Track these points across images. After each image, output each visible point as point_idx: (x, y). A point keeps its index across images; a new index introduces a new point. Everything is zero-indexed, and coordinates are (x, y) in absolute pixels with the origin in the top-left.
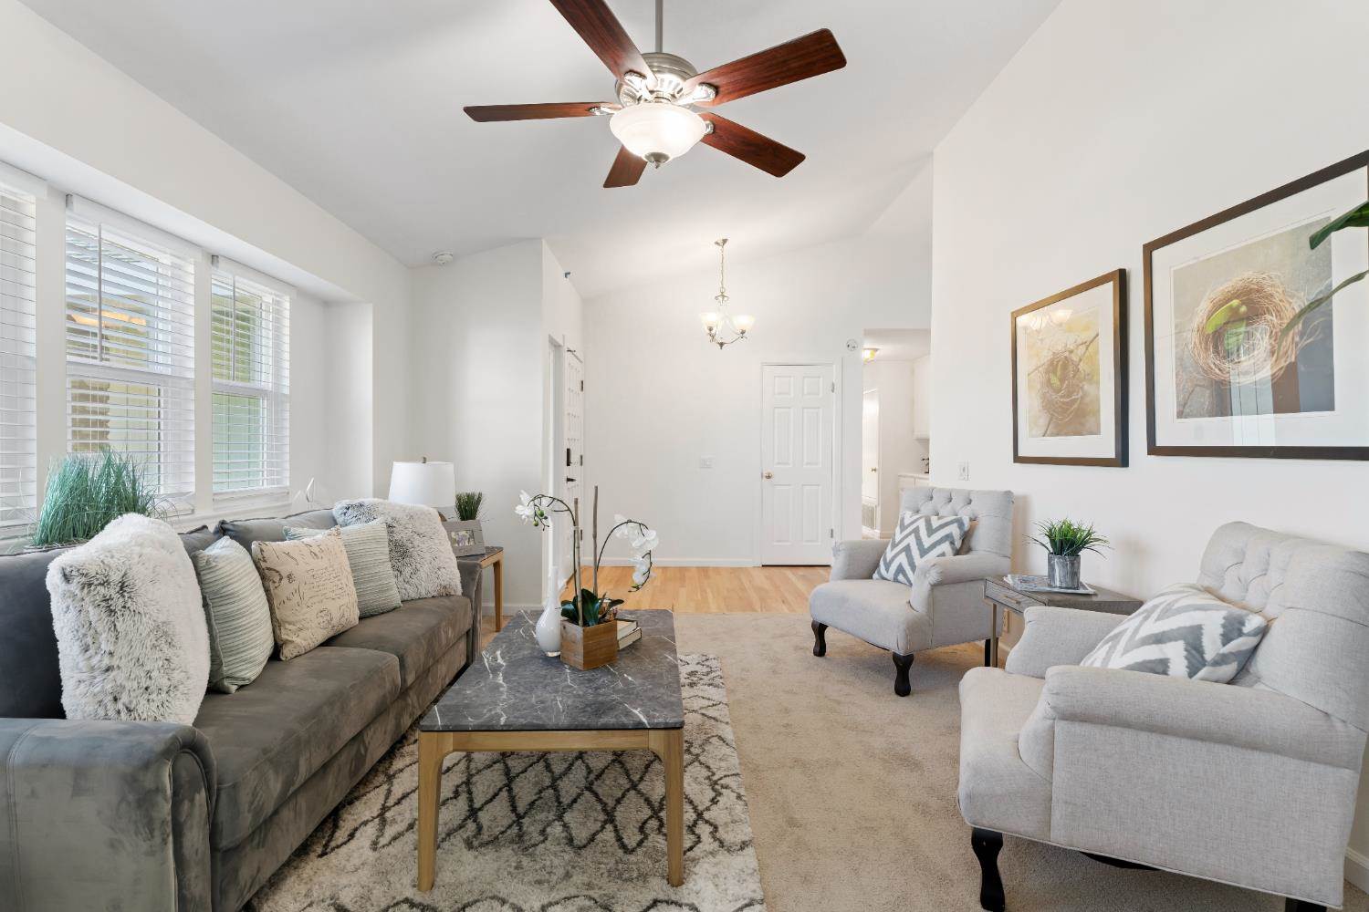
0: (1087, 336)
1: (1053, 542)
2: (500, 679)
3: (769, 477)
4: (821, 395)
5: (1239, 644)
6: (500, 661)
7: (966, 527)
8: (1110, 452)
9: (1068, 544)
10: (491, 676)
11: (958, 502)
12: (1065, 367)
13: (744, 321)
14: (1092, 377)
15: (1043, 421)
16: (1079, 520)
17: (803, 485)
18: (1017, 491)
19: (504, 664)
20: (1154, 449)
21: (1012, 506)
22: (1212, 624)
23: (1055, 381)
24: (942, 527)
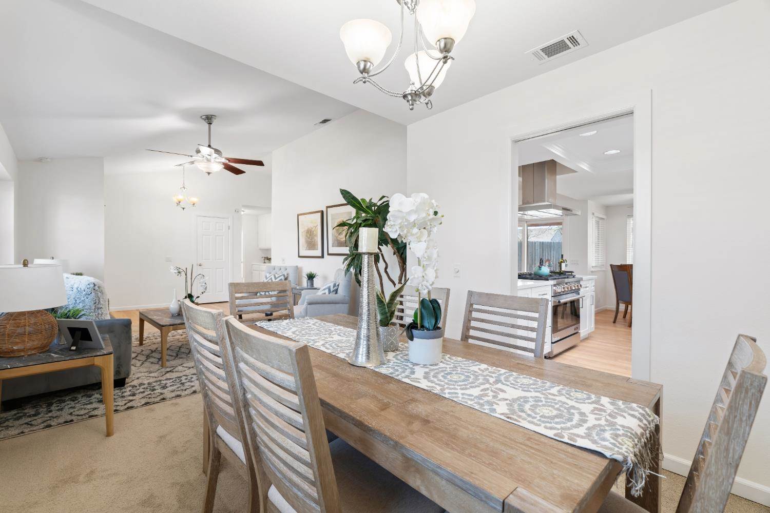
0: (315, 225)
1: (308, 276)
3: (200, 265)
4: (224, 231)
5: (336, 288)
7: (286, 276)
8: (320, 255)
9: (311, 277)
11: (283, 270)
12: (311, 232)
13: (194, 200)
14: (316, 235)
15: (306, 246)
16: (314, 272)
17: (216, 268)
18: (299, 265)
20: (329, 254)
21: (298, 270)
22: (332, 285)
23: (308, 235)
24: (279, 277)
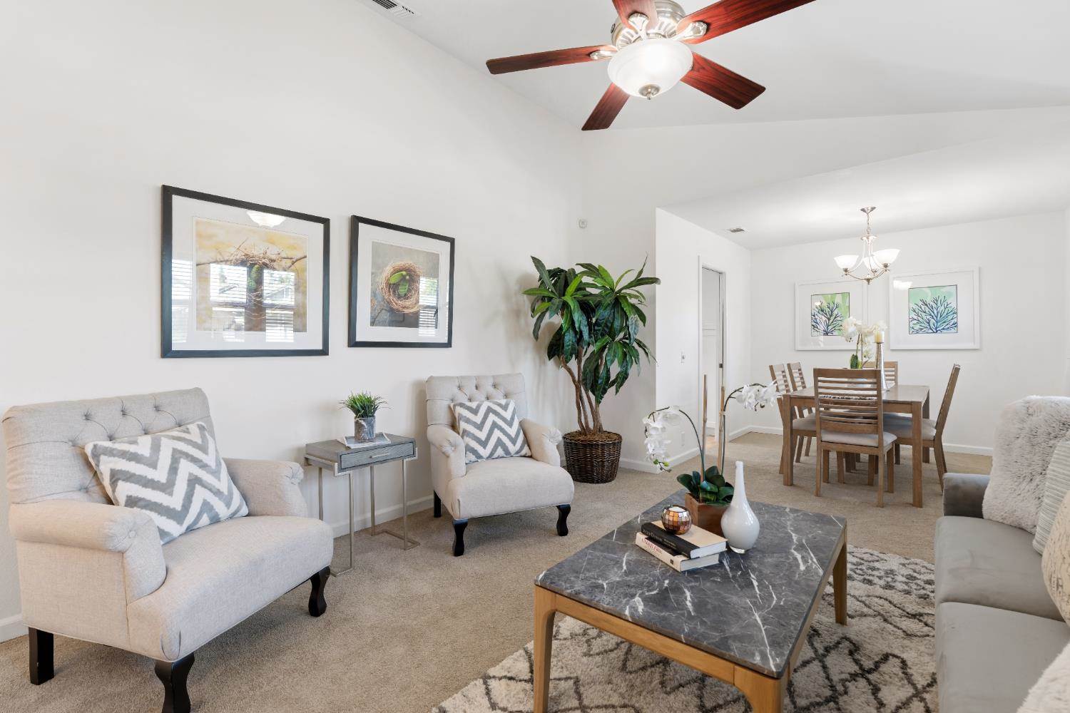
2: (795, 537)
6: (799, 557)
10: (804, 541)
19: (793, 551)
20: (353, 343)
